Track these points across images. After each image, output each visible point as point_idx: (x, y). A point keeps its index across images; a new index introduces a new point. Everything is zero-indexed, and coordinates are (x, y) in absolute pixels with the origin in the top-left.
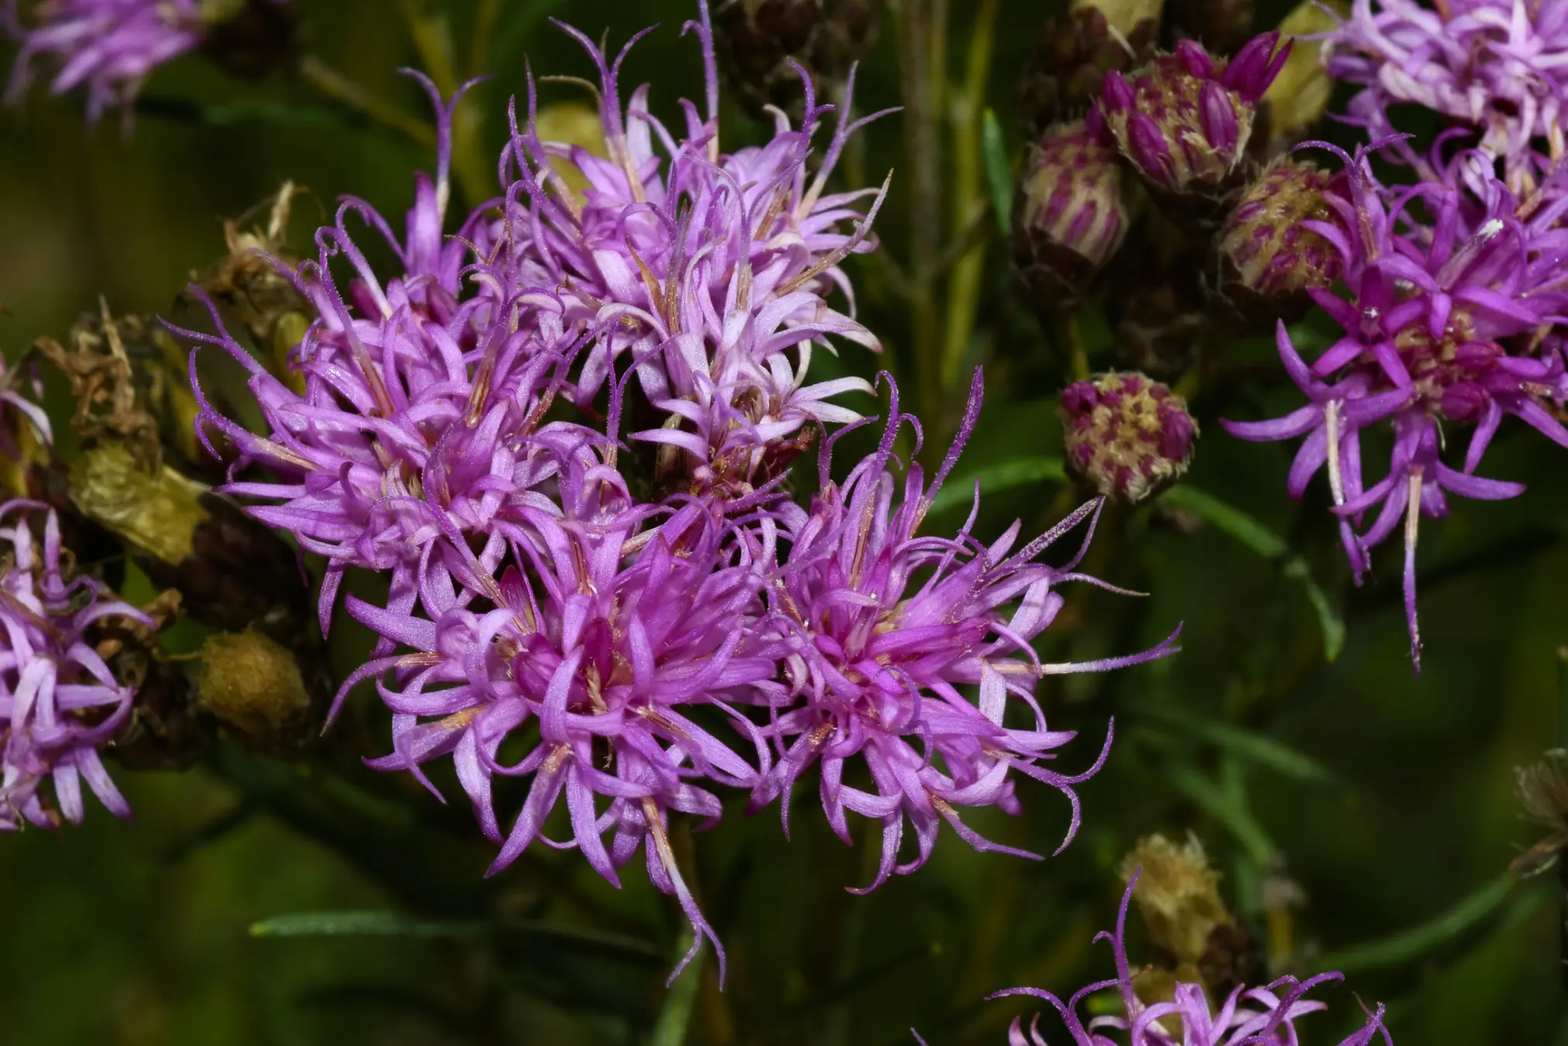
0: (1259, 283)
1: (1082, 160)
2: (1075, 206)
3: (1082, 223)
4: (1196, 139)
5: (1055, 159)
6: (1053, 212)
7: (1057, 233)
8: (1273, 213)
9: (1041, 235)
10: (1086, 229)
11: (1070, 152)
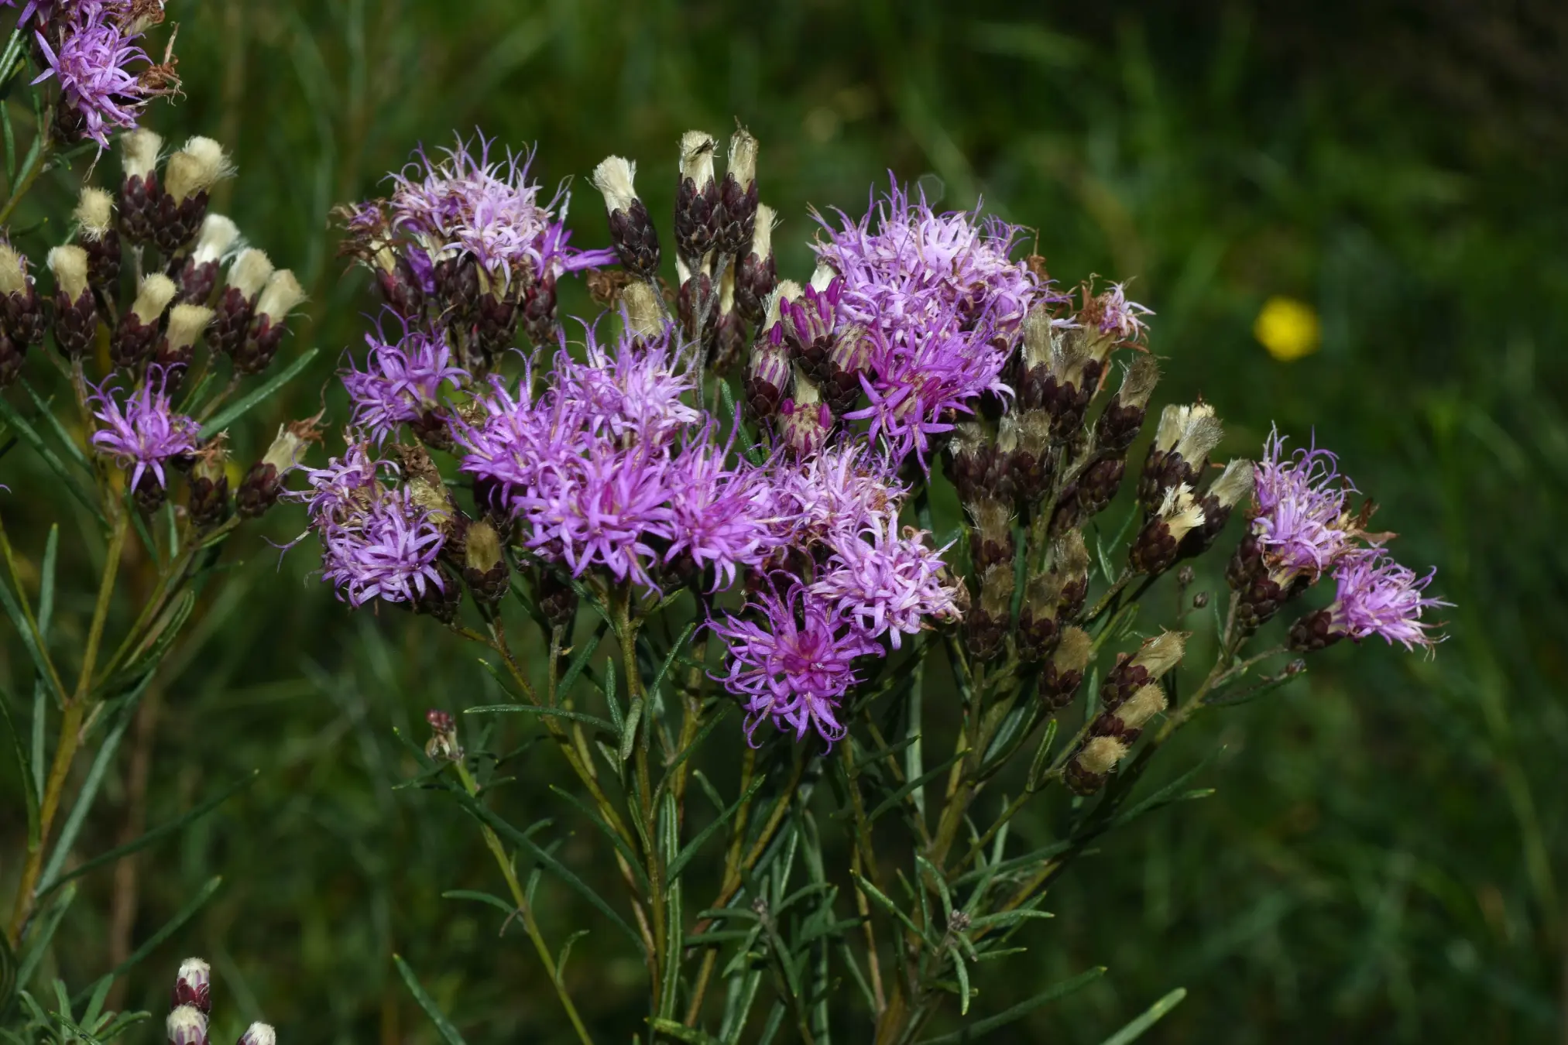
0: (847, 368)
1: (771, 347)
2: (771, 363)
3: (774, 370)
4: (816, 316)
5: (760, 349)
6: (763, 367)
7: (765, 377)
8: (849, 338)
9: (758, 379)
10: (776, 371)
11: (766, 347)
